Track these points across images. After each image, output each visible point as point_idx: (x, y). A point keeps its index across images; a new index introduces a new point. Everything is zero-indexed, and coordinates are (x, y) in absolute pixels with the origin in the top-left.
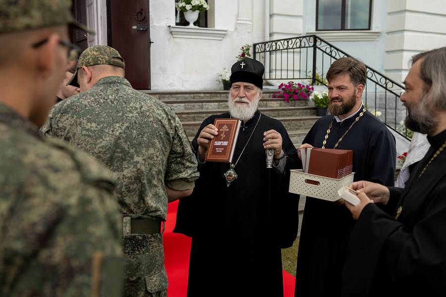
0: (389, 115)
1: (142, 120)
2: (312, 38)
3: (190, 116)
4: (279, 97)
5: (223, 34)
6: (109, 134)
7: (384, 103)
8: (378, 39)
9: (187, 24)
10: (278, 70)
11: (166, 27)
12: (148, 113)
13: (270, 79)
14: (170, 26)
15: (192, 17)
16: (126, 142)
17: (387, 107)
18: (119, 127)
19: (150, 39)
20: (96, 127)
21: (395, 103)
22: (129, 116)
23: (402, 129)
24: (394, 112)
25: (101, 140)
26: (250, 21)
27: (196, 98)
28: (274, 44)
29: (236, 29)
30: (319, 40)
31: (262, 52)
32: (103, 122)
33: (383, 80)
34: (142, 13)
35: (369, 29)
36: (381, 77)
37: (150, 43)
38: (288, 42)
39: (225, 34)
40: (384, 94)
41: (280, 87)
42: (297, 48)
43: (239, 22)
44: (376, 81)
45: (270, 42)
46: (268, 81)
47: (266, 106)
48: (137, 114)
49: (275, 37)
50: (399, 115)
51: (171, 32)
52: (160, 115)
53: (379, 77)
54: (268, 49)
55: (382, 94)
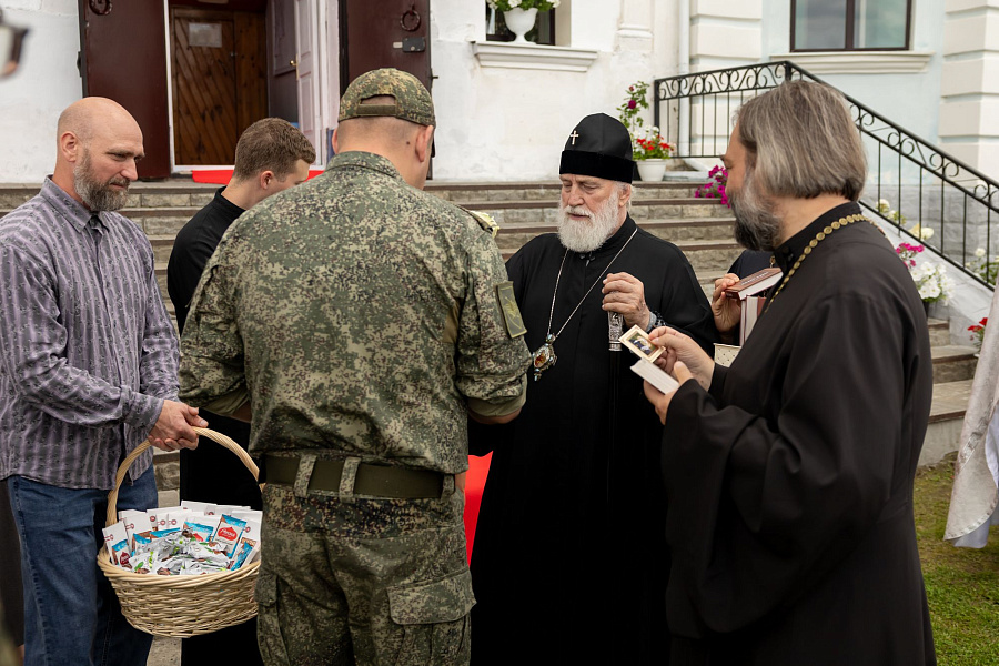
0: (950, 235)
1: (376, 260)
2: (781, 68)
3: (516, 236)
4: (709, 196)
5: (588, 60)
6: (303, 289)
7: (940, 209)
8: (924, 70)
9: (511, 36)
10: (709, 136)
11: (466, 45)
12: (392, 244)
13: (690, 157)
14: (473, 43)
15: (522, 21)
16: (334, 310)
17: (945, 219)
18: (324, 274)
19: (431, 70)
20: (281, 273)
21: (962, 209)
22: (348, 251)
23: (978, 265)
24: (962, 229)
25: (286, 301)
26: (647, 30)
27: (530, 197)
28: (699, 80)
29: (617, 48)
30: (797, 73)
31: (672, 98)
32: (295, 262)
33: (937, 159)
34: (414, 14)
35: (907, 48)
36: (933, 152)
37: (432, 78)
38: (729, 76)
39: (593, 60)
40: (940, 188)
41: (711, 174)
42: (749, 89)
43: (623, 32)
44: (921, 161)
45: (690, 76)
46: (687, 160)
47: (682, 215)
48: (367, 247)
49: (702, 66)
50: (972, 235)
51: (476, 55)
52: (426, 247)
53: (927, 152)
54: (685, 92)
55: (934, 189)
